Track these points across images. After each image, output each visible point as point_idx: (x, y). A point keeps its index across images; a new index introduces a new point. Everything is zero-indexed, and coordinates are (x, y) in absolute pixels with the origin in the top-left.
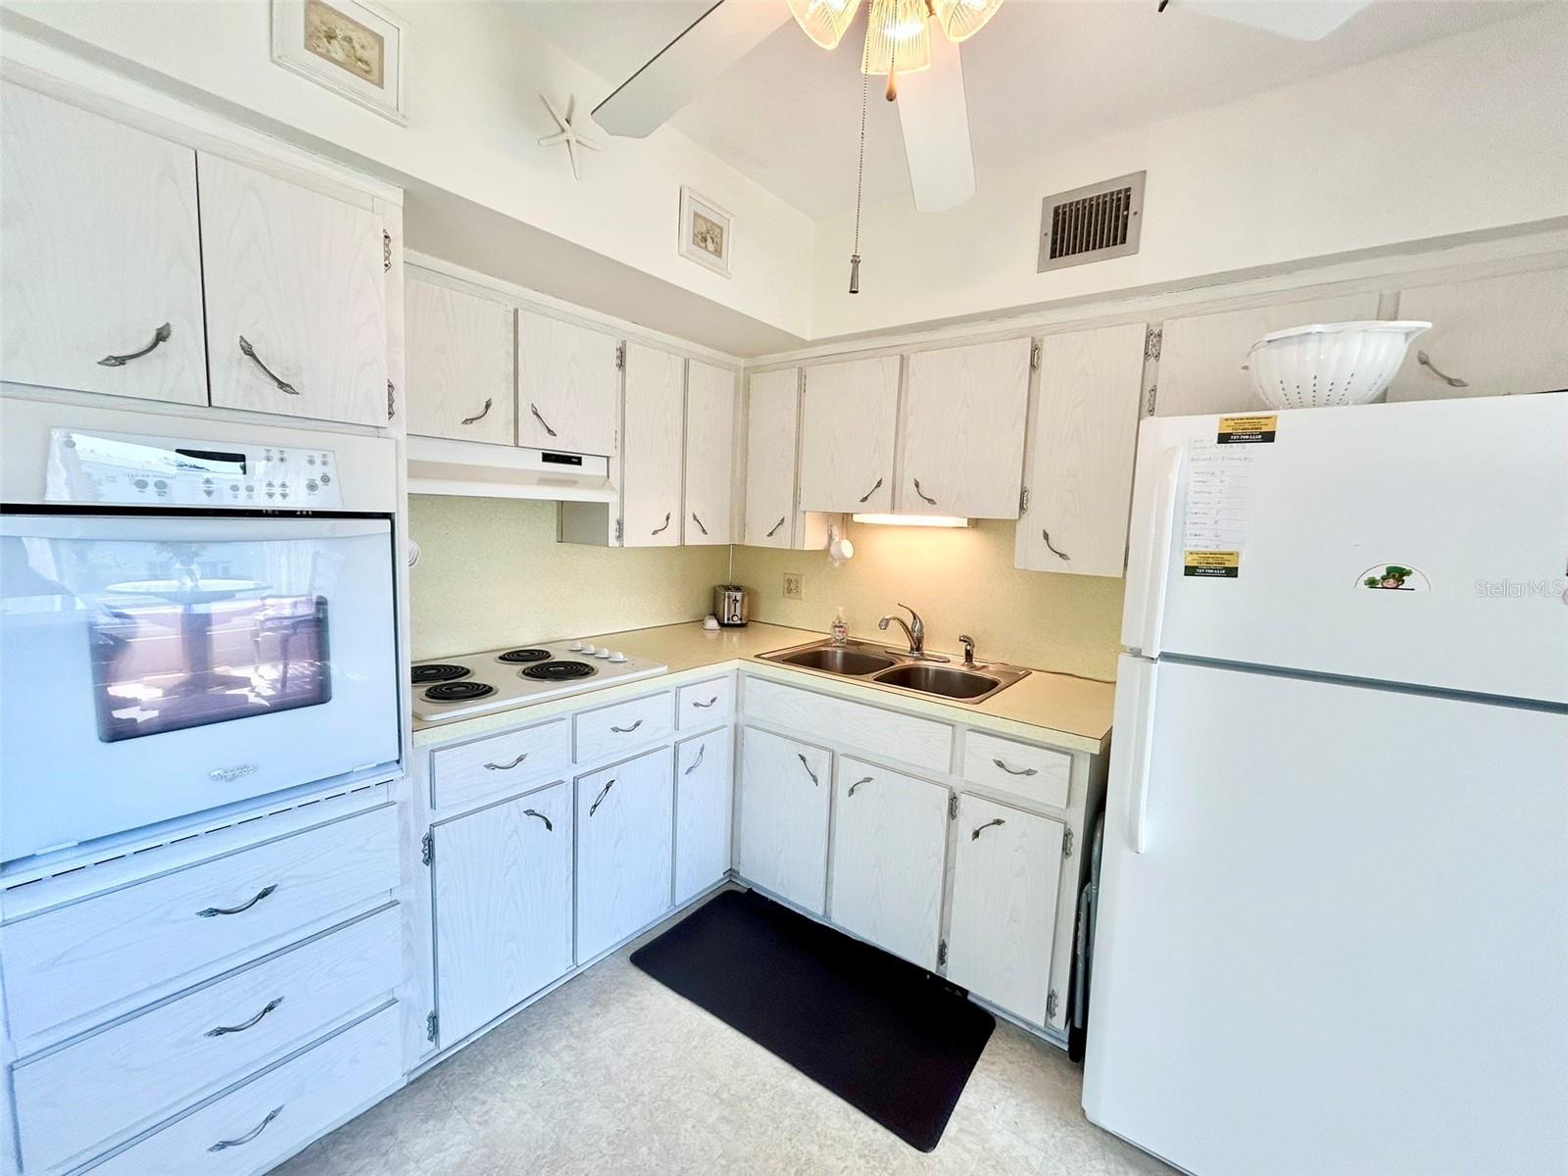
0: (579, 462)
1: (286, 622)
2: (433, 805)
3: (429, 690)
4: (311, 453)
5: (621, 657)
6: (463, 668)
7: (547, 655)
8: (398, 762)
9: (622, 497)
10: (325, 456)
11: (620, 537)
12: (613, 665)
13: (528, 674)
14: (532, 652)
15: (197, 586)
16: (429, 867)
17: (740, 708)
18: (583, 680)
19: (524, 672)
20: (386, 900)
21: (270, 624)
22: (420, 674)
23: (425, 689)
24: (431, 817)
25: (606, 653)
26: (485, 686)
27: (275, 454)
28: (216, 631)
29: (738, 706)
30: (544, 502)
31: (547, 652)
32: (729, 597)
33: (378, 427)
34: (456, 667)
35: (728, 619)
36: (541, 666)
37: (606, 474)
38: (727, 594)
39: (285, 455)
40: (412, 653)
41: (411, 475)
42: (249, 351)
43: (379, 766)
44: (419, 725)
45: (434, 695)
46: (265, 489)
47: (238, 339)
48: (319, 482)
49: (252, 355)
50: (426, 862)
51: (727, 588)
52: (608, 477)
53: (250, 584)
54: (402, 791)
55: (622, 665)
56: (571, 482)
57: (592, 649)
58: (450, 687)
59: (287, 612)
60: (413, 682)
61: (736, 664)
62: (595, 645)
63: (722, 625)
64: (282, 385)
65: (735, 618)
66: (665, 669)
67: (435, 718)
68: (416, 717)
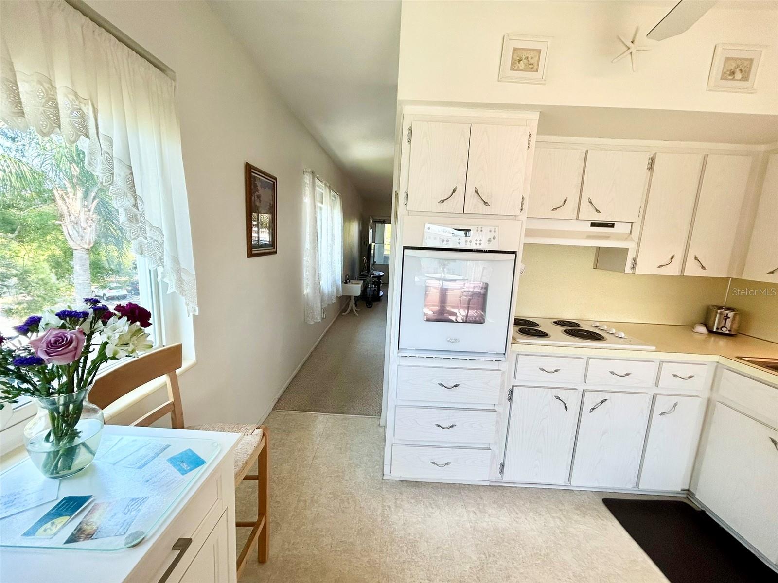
0: (612, 225)
1: (470, 294)
2: (515, 377)
3: (520, 329)
4: (491, 228)
5: (623, 335)
6: (536, 323)
7: (579, 326)
8: (504, 354)
9: (638, 246)
10: (495, 229)
11: (634, 267)
12: (616, 338)
13: (566, 332)
14: (570, 323)
15: (445, 277)
16: (510, 403)
17: (715, 388)
18: (597, 342)
19: (565, 331)
20: (492, 408)
21: (465, 294)
22: (518, 322)
23: (518, 328)
24: (514, 382)
25: (613, 331)
26: (545, 333)
27: (480, 229)
28: (449, 293)
29: (713, 385)
30: (588, 248)
31: (579, 324)
32: (721, 314)
33: (515, 216)
34: (533, 322)
35: (717, 329)
36: (574, 330)
37: (629, 232)
38: (719, 311)
39: (482, 229)
40: (516, 312)
41: (526, 235)
42: (477, 192)
43: (497, 353)
44: (514, 342)
45: (522, 332)
46: (475, 242)
47: (474, 188)
48: (492, 239)
49: (478, 193)
50: (509, 400)
51: (721, 308)
52: (631, 234)
53: (460, 278)
54: (504, 366)
55: (623, 340)
56: (607, 237)
57: (605, 328)
58: (529, 330)
59: (471, 290)
60: (514, 324)
61: (716, 358)
62: (607, 326)
63: (710, 331)
64: (485, 203)
65: (724, 329)
66: (654, 348)
67: (521, 340)
68: (514, 338)
